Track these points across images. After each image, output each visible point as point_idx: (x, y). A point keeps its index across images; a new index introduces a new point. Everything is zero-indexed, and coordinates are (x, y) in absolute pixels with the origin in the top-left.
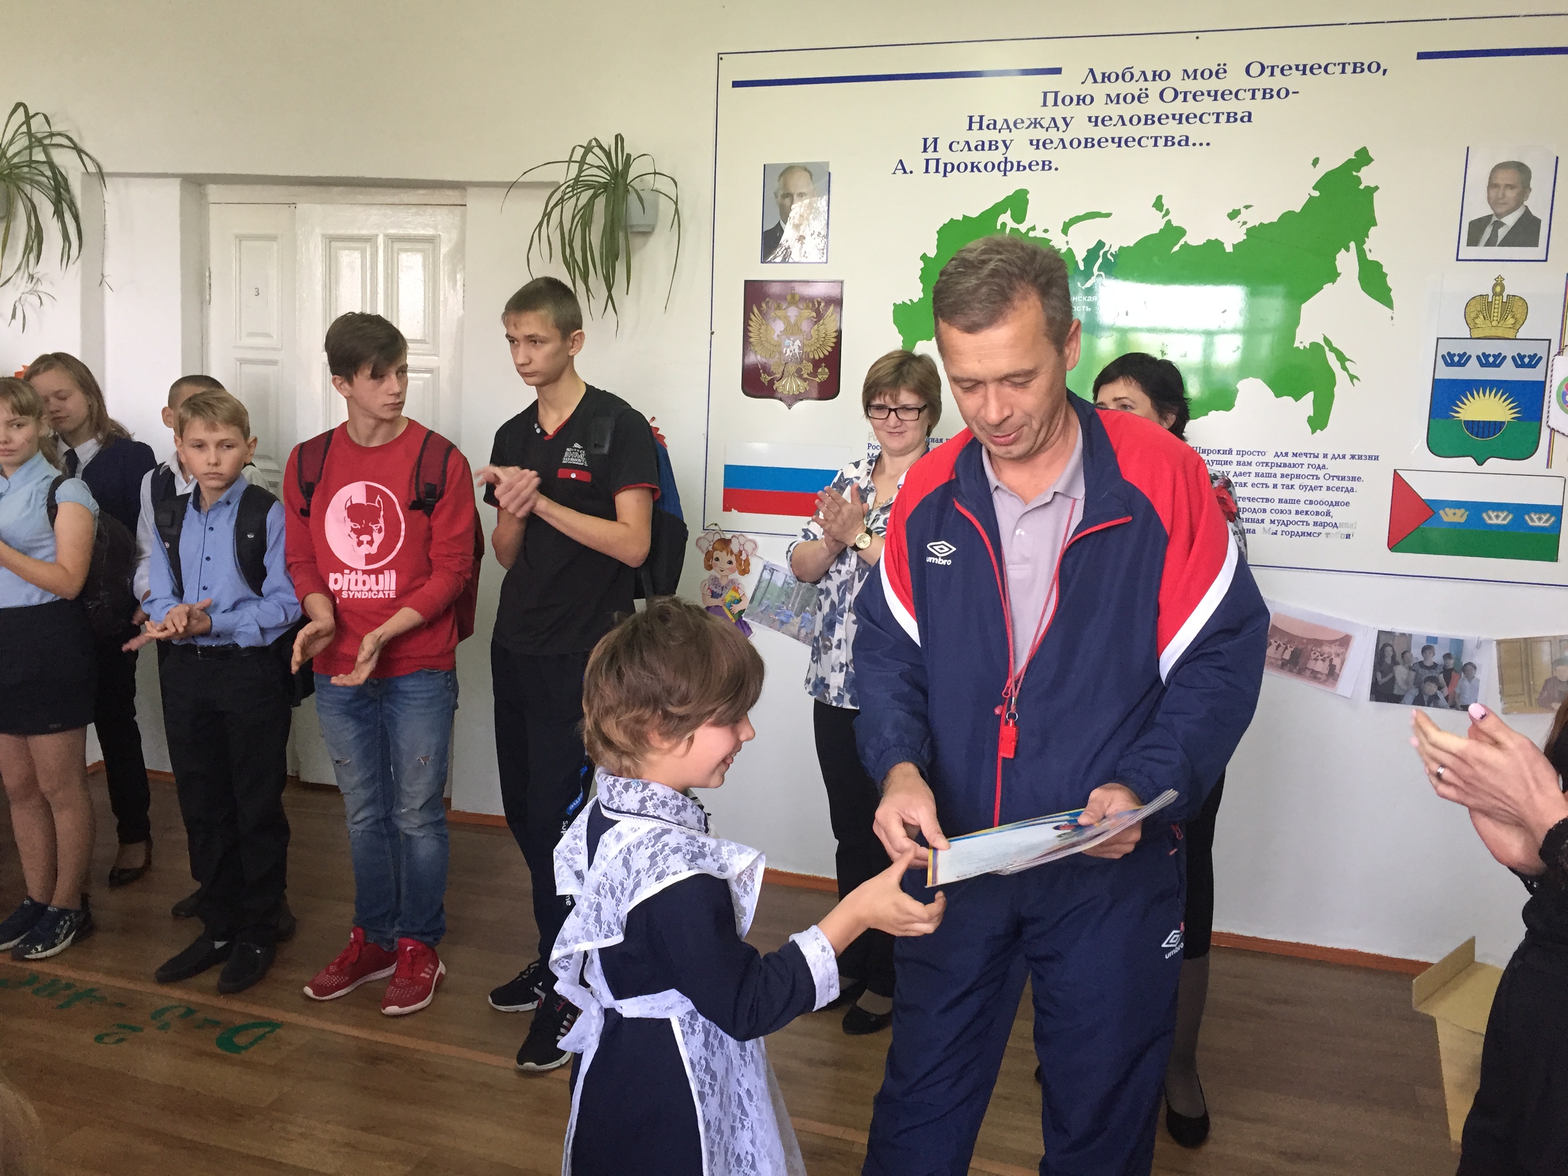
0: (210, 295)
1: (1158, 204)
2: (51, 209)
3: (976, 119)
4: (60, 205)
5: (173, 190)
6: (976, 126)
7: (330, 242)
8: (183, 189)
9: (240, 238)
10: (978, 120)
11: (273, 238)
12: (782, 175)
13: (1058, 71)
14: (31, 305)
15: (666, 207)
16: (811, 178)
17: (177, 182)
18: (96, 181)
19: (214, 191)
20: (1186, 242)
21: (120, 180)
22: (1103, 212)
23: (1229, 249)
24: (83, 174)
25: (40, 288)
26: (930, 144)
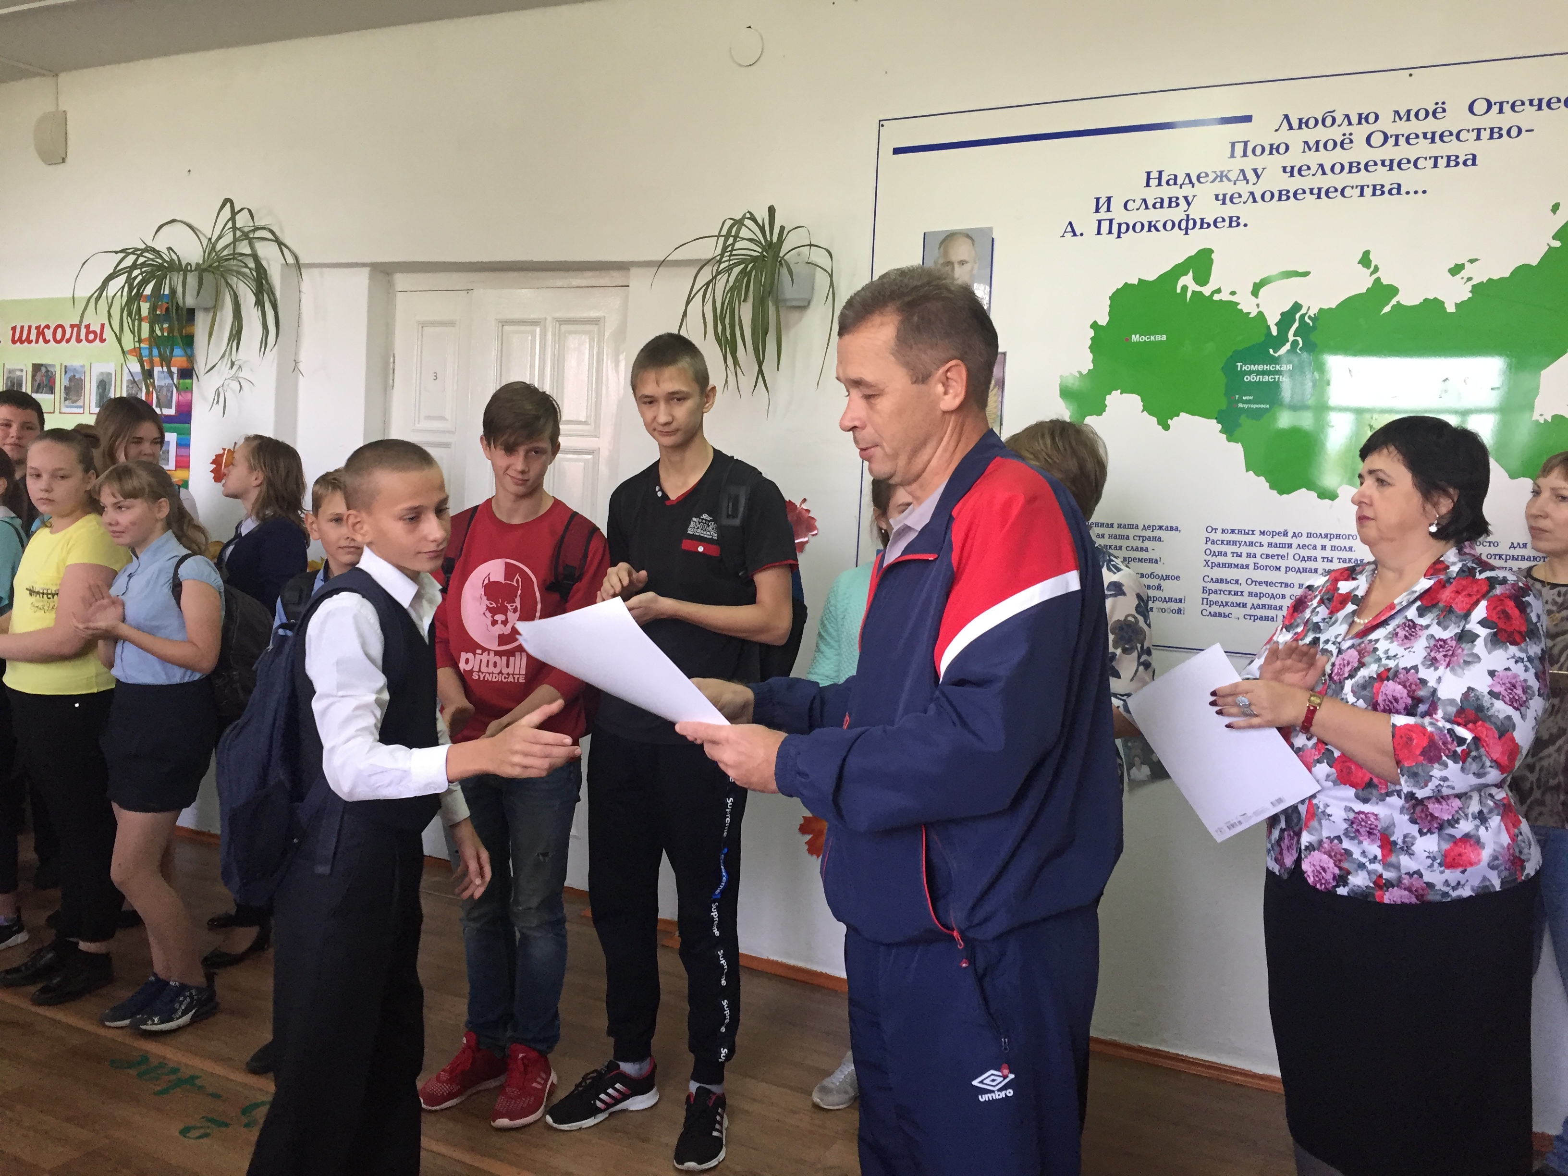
0: (393, 380)
1: (1365, 260)
2: (253, 299)
3: (1154, 175)
4: (260, 296)
5: (362, 278)
6: (1153, 183)
7: (503, 326)
8: (371, 278)
9: (423, 325)
10: (1157, 176)
11: (451, 324)
12: (942, 243)
13: (1248, 119)
14: (233, 391)
15: (822, 280)
16: (973, 245)
17: (367, 270)
18: (294, 272)
19: (401, 280)
20: (1398, 302)
21: (316, 271)
22: (1300, 271)
23: (1451, 308)
24: (282, 265)
25: (241, 374)
26: (1103, 204)
